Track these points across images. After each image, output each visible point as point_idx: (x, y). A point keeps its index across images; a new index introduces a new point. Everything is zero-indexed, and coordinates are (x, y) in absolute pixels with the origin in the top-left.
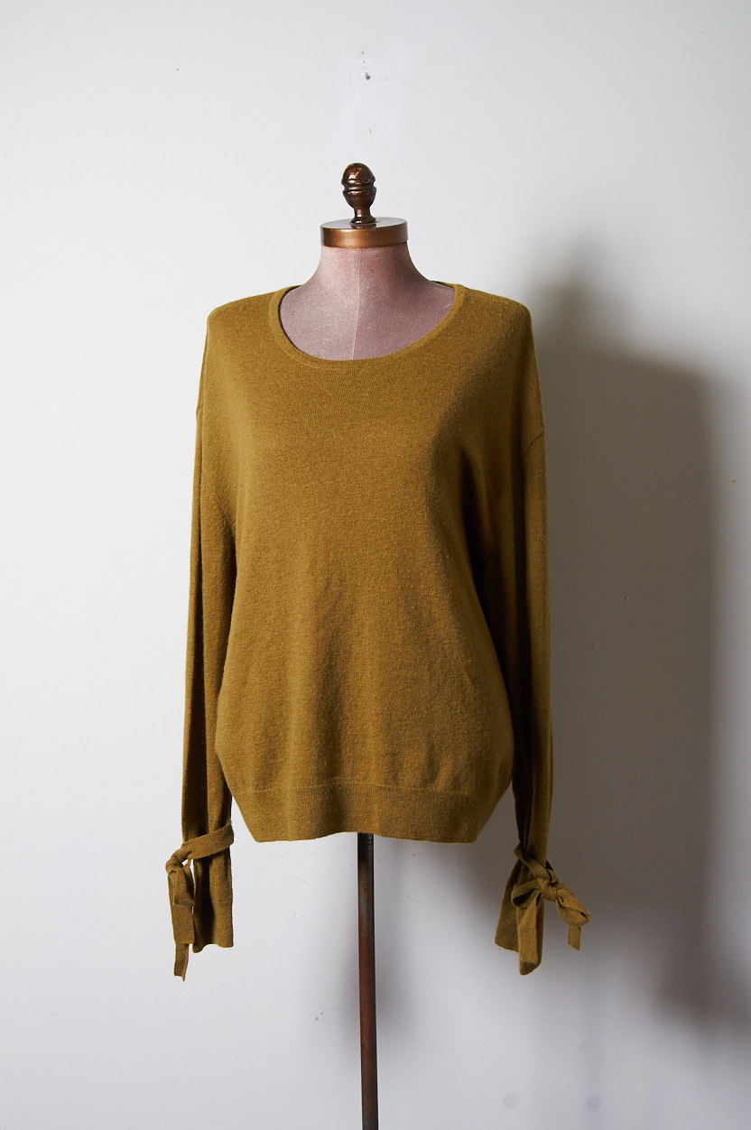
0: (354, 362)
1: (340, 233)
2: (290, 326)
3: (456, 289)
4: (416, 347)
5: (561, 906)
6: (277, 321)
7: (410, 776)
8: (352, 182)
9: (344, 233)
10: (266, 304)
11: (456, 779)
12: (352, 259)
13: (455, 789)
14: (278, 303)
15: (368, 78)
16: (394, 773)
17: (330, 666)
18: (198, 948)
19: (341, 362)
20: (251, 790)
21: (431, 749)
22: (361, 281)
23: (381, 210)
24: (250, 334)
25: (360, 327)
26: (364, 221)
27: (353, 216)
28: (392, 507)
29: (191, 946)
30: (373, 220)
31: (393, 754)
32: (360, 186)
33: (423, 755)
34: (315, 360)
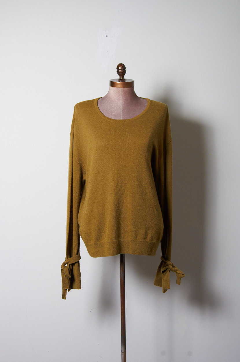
0: (123, 120)
3: (147, 100)
4: (139, 116)
5: (176, 273)
7: (140, 237)
8: (120, 69)
9: (117, 83)
10: (93, 102)
11: (152, 237)
13: (152, 240)
14: (97, 102)
15: (107, 36)
16: (136, 237)
17: (118, 206)
18: (69, 290)
19: (119, 120)
20: (93, 243)
21: (146, 229)
22: (123, 97)
23: (127, 77)
25: (123, 110)
26: (122, 80)
27: (119, 78)
28: (136, 161)
29: (67, 289)
30: (125, 80)
31: (136, 231)
32: (121, 70)
33: (144, 231)
34: (111, 119)
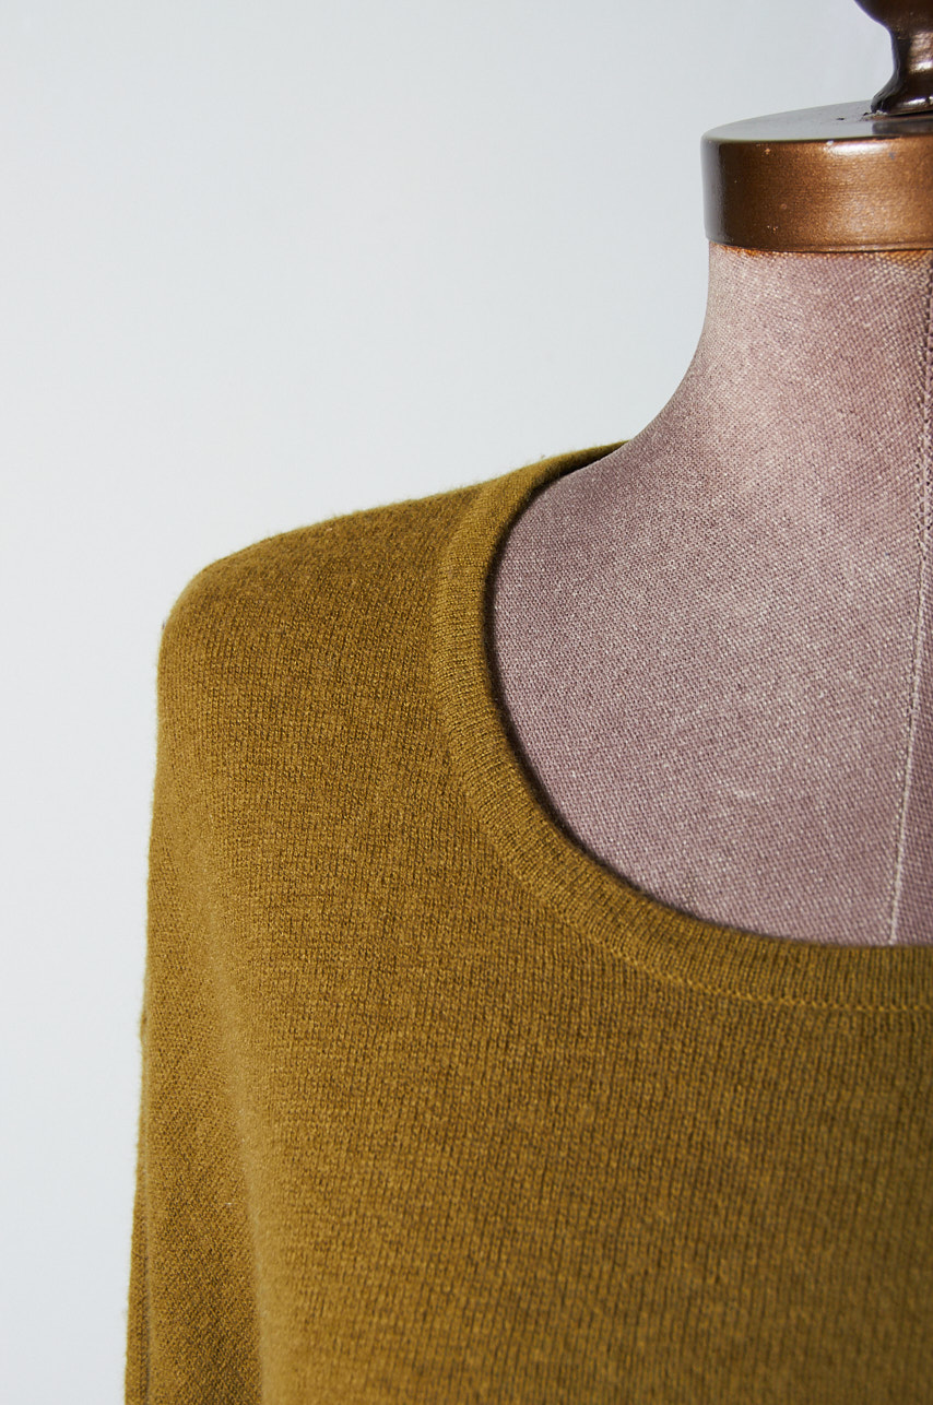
1: (821, 166)
2: (542, 689)
6: (473, 659)
9: (842, 165)
10: (426, 559)
12: (891, 315)
14: (486, 553)
24: (333, 725)
